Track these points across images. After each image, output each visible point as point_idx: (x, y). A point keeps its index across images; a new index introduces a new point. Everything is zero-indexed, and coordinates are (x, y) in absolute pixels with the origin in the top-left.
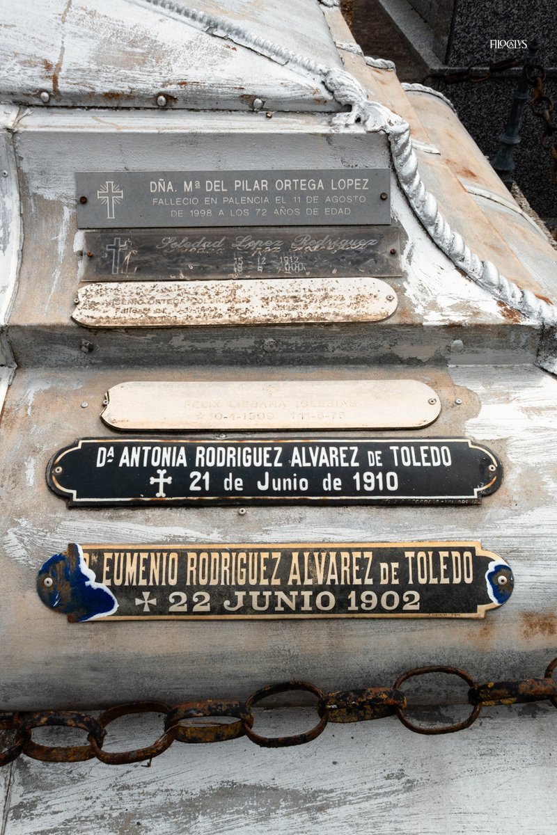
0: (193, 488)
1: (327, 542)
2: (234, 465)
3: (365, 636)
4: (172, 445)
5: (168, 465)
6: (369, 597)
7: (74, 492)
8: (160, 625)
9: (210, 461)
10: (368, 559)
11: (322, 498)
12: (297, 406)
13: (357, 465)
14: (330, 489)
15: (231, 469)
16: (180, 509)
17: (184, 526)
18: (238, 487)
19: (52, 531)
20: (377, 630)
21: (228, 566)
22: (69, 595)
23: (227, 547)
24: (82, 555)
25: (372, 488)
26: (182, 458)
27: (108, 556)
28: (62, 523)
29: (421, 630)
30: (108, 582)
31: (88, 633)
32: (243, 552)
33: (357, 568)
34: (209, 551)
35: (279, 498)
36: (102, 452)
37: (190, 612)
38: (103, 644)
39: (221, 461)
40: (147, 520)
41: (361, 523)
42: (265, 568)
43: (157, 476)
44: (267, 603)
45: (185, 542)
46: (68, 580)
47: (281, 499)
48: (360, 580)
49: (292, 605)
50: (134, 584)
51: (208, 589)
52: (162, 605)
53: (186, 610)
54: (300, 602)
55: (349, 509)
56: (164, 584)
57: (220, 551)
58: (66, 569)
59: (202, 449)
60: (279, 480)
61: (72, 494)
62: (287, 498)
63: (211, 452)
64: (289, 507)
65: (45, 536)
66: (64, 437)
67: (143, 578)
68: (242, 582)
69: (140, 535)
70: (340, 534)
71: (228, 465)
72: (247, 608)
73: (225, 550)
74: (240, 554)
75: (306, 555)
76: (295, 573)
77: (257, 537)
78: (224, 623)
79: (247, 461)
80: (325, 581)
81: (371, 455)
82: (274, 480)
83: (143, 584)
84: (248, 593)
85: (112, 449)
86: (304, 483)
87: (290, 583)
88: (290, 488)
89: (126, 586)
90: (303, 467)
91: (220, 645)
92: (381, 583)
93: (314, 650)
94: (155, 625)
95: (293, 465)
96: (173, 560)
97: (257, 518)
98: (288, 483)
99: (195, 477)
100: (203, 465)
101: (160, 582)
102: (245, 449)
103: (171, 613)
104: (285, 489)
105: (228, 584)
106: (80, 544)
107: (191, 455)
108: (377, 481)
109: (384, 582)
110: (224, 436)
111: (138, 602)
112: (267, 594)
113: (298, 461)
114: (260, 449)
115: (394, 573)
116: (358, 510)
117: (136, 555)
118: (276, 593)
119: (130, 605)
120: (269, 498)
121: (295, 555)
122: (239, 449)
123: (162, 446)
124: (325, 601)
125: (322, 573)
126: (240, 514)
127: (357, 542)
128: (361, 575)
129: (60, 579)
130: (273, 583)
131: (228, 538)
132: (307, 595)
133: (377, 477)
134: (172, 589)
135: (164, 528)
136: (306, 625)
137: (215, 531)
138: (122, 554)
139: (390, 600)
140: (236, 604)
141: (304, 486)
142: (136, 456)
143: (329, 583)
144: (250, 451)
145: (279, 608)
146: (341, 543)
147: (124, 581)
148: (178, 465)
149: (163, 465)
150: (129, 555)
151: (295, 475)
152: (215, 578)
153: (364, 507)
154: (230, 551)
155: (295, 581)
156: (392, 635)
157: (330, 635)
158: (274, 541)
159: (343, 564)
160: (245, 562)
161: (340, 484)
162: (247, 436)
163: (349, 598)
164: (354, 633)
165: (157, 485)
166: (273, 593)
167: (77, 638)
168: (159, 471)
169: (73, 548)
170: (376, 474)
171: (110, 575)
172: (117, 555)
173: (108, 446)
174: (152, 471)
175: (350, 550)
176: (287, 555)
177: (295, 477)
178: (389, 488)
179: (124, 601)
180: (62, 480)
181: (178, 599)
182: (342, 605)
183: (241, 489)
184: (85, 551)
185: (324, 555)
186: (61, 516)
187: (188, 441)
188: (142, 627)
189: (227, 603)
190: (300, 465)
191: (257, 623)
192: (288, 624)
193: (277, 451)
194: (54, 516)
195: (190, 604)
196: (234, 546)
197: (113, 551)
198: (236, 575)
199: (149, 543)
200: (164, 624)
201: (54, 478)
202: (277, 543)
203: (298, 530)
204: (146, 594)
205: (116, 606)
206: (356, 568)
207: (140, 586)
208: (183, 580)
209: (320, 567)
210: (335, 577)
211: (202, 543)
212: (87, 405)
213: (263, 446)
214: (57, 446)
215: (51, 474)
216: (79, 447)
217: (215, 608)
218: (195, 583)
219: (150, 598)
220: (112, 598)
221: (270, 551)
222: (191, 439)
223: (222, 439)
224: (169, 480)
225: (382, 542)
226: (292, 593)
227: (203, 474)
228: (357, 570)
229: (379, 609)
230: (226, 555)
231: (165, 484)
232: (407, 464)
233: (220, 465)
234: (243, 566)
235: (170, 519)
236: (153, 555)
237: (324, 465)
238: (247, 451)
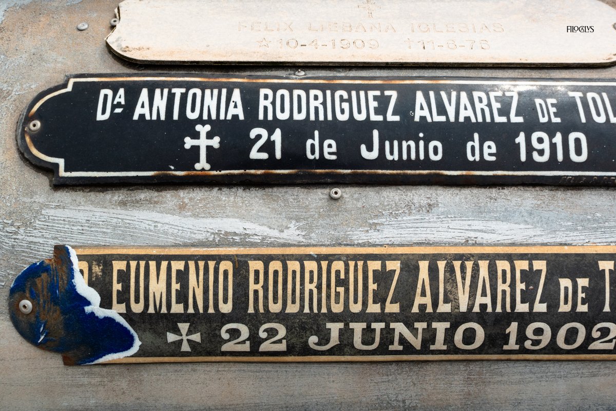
0: (254, 154)
1: (473, 245)
2: (321, 118)
3: (519, 382)
4: (220, 87)
5: (214, 117)
6: (539, 332)
7: (61, 162)
8: (208, 369)
9: (282, 111)
10: (540, 271)
11: (464, 173)
12: (413, 31)
13: (520, 120)
14: (477, 158)
15: (317, 124)
16: (234, 190)
17: (242, 218)
18: (330, 153)
19: (27, 224)
20: (539, 375)
21: (315, 284)
22: (61, 327)
23: (312, 251)
24: (77, 265)
25: (545, 158)
26: (236, 106)
27: (118, 265)
28: (43, 212)
29: (605, 374)
30: (122, 308)
31: (99, 379)
32: (339, 259)
33: (523, 286)
34: (284, 259)
35: (395, 172)
36: (106, 96)
37: (254, 351)
38: (124, 393)
39: (300, 111)
40: (182, 207)
41: (525, 214)
42: (375, 286)
43: (196, 136)
44: (377, 339)
45: (243, 244)
46: (56, 304)
47: (398, 175)
48: (527, 305)
49: (417, 343)
50: (164, 310)
51: (283, 319)
52: (210, 341)
53: (248, 349)
54: (429, 337)
55: (506, 191)
56: (211, 310)
57: (301, 259)
58: (53, 287)
59: (269, 92)
60: (396, 143)
61: (57, 165)
62: (409, 172)
63: (282, 97)
64: (410, 187)
65: (16, 233)
66: (48, 74)
67: (178, 302)
68: (337, 308)
69: (170, 231)
70: (493, 232)
71: (312, 118)
72: (345, 345)
73: (310, 257)
74: (335, 263)
75: (441, 265)
76: (423, 294)
77: (360, 235)
78: (308, 366)
79: (343, 111)
80: (471, 307)
81: (541, 105)
82: (387, 144)
83: (178, 312)
84: (347, 325)
85: (121, 92)
86: (436, 148)
87: (415, 309)
88: (413, 157)
89: (151, 314)
90: (433, 122)
91: (300, 394)
92: (560, 310)
93: (441, 400)
94: (199, 368)
95: (417, 119)
96: (226, 273)
97: (359, 205)
98: (410, 149)
99: (259, 137)
100: (270, 117)
101: (206, 307)
102: (338, 94)
103: (224, 354)
104: (405, 157)
105: (315, 311)
106: (73, 247)
107: (250, 102)
108: (553, 147)
109: (564, 308)
110: (302, 73)
111: (171, 337)
112: (378, 326)
113: (426, 113)
114: (362, 93)
115: (581, 295)
116: (520, 193)
117: (164, 264)
118: (392, 325)
119: (158, 342)
120: (380, 171)
121: (424, 266)
122: (328, 93)
123: (203, 87)
124: (469, 336)
125: (467, 295)
126: (332, 199)
127: (521, 245)
128: (528, 297)
129: (44, 302)
130: (387, 310)
131: (314, 237)
132: (441, 327)
133: (554, 140)
134: (226, 318)
135: (210, 220)
136: (434, 368)
137: (293, 225)
138: (142, 263)
139: (571, 335)
140: (328, 341)
141: (436, 153)
142: (160, 103)
143: (476, 309)
144: (346, 96)
145: (396, 346)
146: (495, 245)
147: (147, 306)
148: (229, 117)
149: (205, 117)
150: (153, 264)
151: (421, 135)
152: (294, 302)
153: (531, 188)
154: (319, 258)
155: (423, 307)
156: (561, 381)
157: (468, 381)
158: (387, 241)
159: (500, 281)
160: (342, 276)
161: (494, 150)
162: (339, 74)
163: (507, 332)
164: (505, 378)
165: (196, 149)
166: (387, 326)
167: (82, 385)
168: (199, 128)
169: (61, 252)
170: (552, 136)
171: (123, 297)
172: (133, 264)
173: (115, 88)
174: (188, 127)
175: (510, 258)
176: (410, 266)
177: (421, 139)
178: (574, 157)
179: (149, 336)
180: (40, 141)
181: (235, 333)
182: (495, 342)
183: (334, 157)
184: (81, 258)
185: (469, 265)
186: (41, 200)
187: (245, 80)
188: (181, 371)
189: (313, 340)
190: (429, 120)
191: (358, 366)
192: (406, 368)
193: (390, 96)
194: (29, 200)
195: (255, 340)
196: (324, 251)
197: (127, 258)
198: (328, 297)
199: (186, 245)
200: (215, 367)
201: (28, 139)
202: (392, 245)
203: (426, 225)
204: (184, 327)
205: (137, 344)
206: (520, 286)
207: (173, 314)
208: (243, 305)
209: (464, 284)
210: (488, 300)
211: (272, 245)
212: (86, 26)
213: (367, 88)
214: (36, 87)
215: (23, 133)
216: (69, 88)
217: (293, 347)
218: (261, 310)
219: (190, 332)
220: (129, 332)
221: (383, 258)
222: (249, 77)
223: (299, 77)
224: (215, 142)
225: (561, 244)
226: (417, 325)
227: (271, 133)
228: (522, 290)
229: (552, 348)
230: (311, 265)
231: (209, 148)
232: (601, 120)
233: (298, 117)
234: (339, 282)
235: (219, 206)
236: (192, 264)
237: (467, 119)
238: (341, 97)
